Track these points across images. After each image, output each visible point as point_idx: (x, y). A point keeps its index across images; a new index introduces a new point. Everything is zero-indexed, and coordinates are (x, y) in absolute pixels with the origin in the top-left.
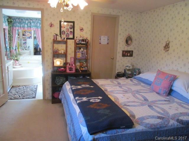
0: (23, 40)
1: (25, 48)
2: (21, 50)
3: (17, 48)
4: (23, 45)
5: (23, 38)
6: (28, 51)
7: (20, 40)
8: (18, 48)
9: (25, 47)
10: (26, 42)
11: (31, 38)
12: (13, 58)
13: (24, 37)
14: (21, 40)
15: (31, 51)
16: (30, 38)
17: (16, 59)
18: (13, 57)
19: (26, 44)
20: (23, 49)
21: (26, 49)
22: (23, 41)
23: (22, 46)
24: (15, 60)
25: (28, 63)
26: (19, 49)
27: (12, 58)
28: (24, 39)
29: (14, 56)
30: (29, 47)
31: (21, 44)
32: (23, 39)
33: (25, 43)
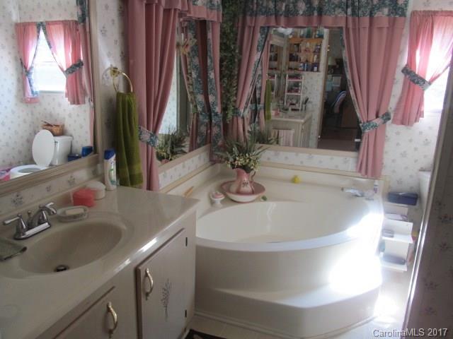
0: (290, 77)
1: (292, 104)
2: (277, 114)
3: (261, 105)
4: (286, 94)
5: (290, 69)
6: (303, 121)
7: (279, 77)
8: (266, 108)
9: (294, 102)
10: (297, 85)
11: (315, 68)
12: (231, 160)
13: (293, 64)
14: (282, 77)
15: (310, 118)
16: (312, 70)
17: (240, 161)
18: (231, 152)
19: (297, 91)
20: (287, 110)
21: (297, 106)
22: (288, 80)
23: (283, 99)
24: (238, 167)
25: (294, 180)
26: (269, 109)
27: (227, 159)
28: (292, 73)
29: (235, 149)
30: (306, 101)
31: (280, 92)
32: (288, 73)
33: (295, 88)
